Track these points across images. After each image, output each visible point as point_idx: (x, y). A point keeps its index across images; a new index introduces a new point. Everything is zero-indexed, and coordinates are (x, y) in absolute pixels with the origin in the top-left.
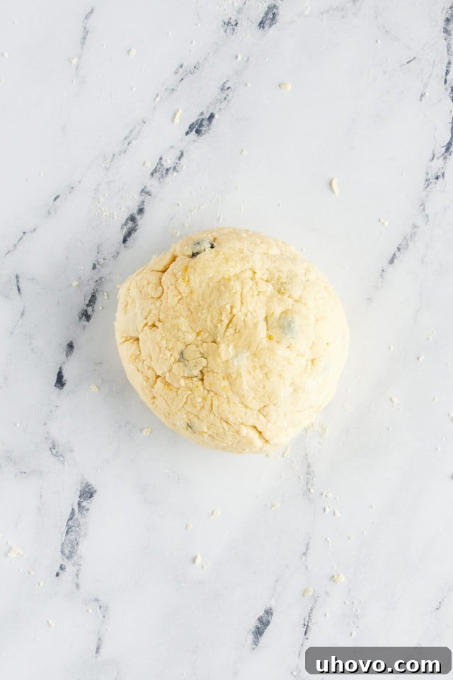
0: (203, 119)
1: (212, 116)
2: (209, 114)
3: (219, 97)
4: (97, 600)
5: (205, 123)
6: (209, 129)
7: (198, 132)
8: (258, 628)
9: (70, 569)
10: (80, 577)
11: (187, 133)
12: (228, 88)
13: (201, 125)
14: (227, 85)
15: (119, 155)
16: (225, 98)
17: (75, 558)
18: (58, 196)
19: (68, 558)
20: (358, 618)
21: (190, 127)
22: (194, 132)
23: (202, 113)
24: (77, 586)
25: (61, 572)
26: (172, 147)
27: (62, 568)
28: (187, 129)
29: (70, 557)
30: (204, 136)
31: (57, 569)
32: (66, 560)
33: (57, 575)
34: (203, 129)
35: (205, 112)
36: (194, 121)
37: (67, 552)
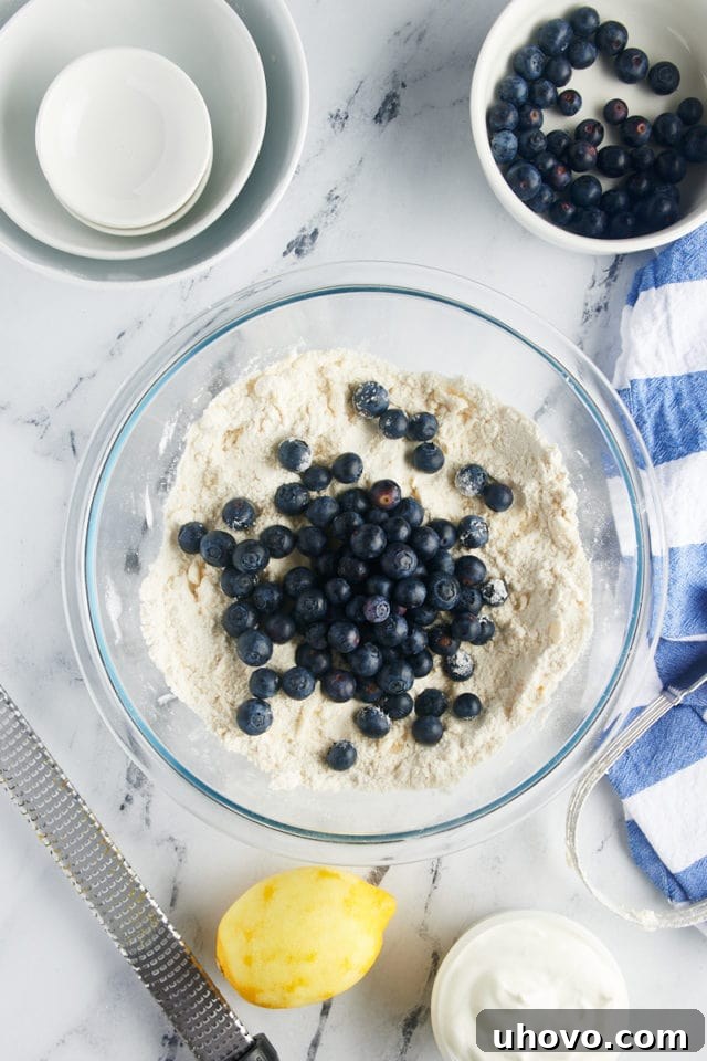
0: (305, 237)
1: (315, 233)
2: (312, 230)
3: (325, 209)
4: (172, 839)
5: (307, 241)
6: (312, 249)
7: (298, 252)
8: (373, 874)
9: (138, 800)
10: (150, 809)
11: (285, 254)
12: (337, 197)
13: (302, 243)
14: (335, 194)
15: (200, 280)
16: (333, 211)
17: (145, 786)
18: (123, 334)
19: (135, 786)
20: (499, 862)
21: (288, 246)
22: (293, 252)
23: (303, 229)
24: (148, 821)
25: (127, 804)
26: (266, 271)
27: (128, 799)
28: (285, 249)
29: (138, 785)
30: (306, 258)
31: (122, 800)
32: (133, 789)
33: (122, 807)
34: (305, 248)
35: (307, 227)
36: (294, 238)
37: (135, 780)
